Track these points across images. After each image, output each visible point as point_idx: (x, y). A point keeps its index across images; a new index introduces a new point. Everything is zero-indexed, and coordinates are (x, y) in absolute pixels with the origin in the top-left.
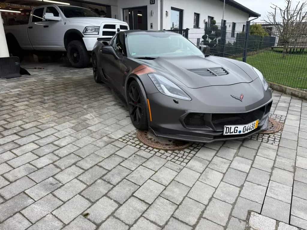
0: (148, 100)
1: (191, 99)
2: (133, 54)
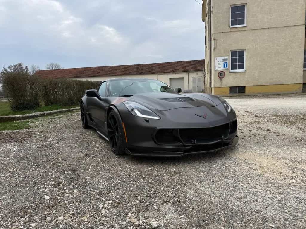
0: (123, 123)
1: (160, 118)
2: (114, 94)
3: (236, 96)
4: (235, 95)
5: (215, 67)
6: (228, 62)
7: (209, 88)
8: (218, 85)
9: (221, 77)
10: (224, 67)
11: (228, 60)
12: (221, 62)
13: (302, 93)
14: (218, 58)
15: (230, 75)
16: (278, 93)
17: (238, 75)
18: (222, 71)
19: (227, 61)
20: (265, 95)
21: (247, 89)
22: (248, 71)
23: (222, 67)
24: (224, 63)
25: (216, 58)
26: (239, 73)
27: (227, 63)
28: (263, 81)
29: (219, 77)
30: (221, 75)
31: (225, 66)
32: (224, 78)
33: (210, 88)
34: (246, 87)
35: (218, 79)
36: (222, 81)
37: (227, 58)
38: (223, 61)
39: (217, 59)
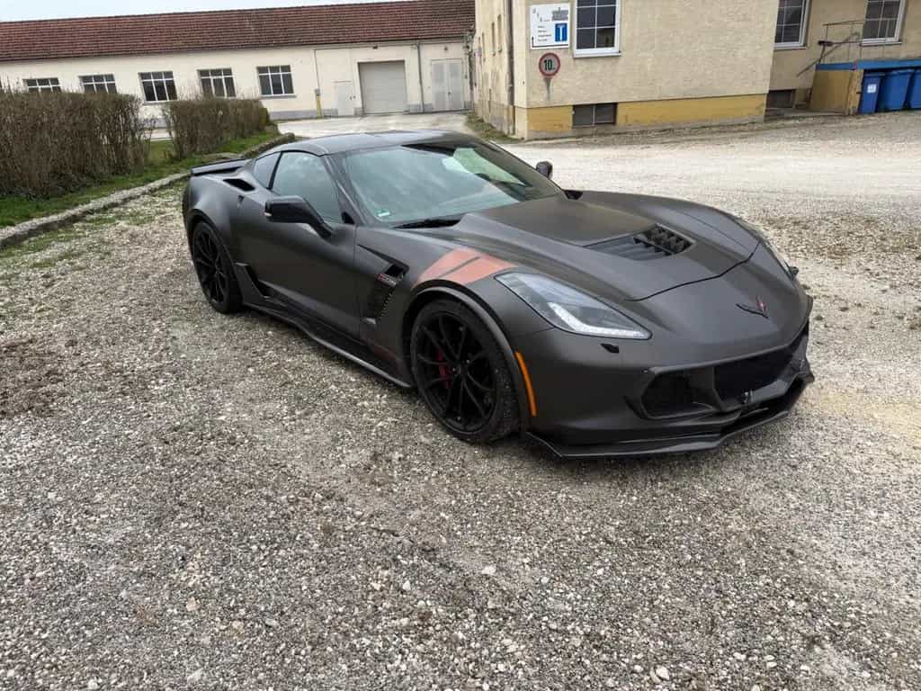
0: (519, 356)
1: (648, 335)
2: (381, 216)
3: (591, 136)
4: (589, 131)
5: (529, 39)
6: (568, 22)
7: (508, 109)
8: (540, 100)
9: (548, 72)
10: (557, 39)
11: (569, 16)
12: (548, 21)
13: (765, 121)
14: (538, 8)
15: (575, 65)
16: (705, 124)
17: (598, 67)
18: (550, 54)
19: (566, 18)
20: (670, 130)
21: (621, 112)
22: (623, 54)
23: (552, 41)
24: (557, 25)
25: (533, 7)
26: (601, 61)
27: (566, 25)
28: (666, 89)
29: (543, 73)
30: (548, 65)
31: (561, 38)
32: (557, 74)
33: (511, 107)
34: (619, 106)
35: (539, 77)
36: (551, 87)
37: (566, 7)
38: (554, 19)
39: (534, 11)
